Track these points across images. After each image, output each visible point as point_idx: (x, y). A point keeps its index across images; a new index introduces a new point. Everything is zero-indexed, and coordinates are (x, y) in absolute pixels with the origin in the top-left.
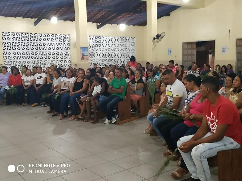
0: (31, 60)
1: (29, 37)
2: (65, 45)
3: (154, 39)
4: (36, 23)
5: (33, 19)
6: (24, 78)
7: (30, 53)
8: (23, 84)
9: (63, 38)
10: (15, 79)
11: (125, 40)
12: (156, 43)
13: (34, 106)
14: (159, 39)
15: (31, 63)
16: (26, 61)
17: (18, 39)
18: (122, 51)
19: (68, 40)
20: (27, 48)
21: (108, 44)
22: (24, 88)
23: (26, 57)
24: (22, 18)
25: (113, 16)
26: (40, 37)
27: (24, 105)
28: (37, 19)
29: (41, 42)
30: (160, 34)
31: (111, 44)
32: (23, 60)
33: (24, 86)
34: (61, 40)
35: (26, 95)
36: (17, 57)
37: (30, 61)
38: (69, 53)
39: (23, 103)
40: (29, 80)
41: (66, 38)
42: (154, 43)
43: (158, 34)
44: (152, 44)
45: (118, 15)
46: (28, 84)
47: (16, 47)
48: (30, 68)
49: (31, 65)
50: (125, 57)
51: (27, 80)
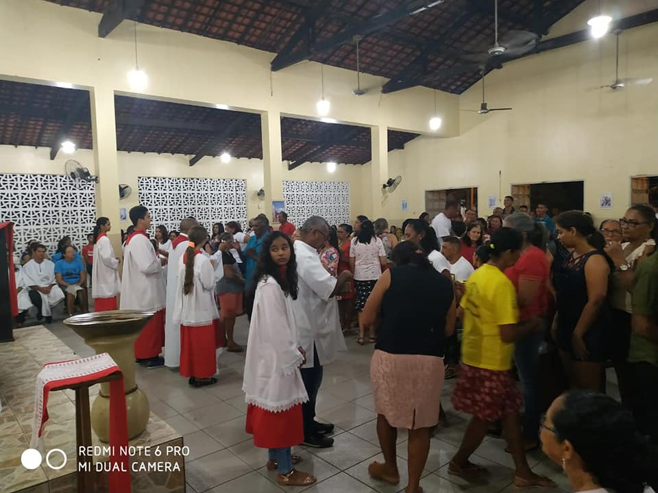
2: (238, 196)
3: (385, 186)
4: (192, 162)
5: (188, 156)
7: (183, 210)
9: (235, 185)
11: (332, 187)
12: (388, 194)
14: (392, 186)
17: (164, 188)
18: (328, 205)
19: (243, 189)
21: (305, 193)
23: (176, 217)
24: (171, 154)
25: (315, 149)
26: (198, 185)
28: (194, 156)
29: (201, 192)
30: (393, 179)
31: (311, 193)
32: (172, 221)
34: (231, 189)
36: (161, 217)
38: (244, 209)
41: (240, 185)
42: (384, 193)
43: (390, 179)
44: (382, 194)
45: (323, 149)
47: (161, 202)
50: (333, 214)
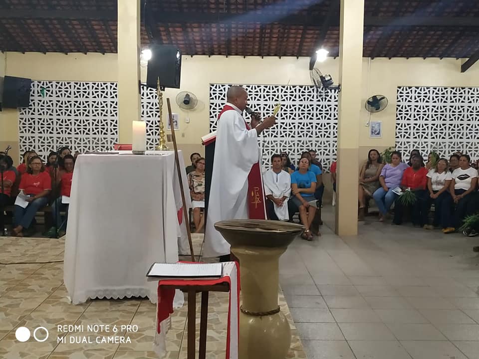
0: (447, 140)
1: (449, 95)
4: (465, 68)
5: (459, 60)
6: (432, 175)
7: (447, 126)
8: (429, 187)
10: (415, 176)
13: (446, 233)
15: (447, 146)
16: (437, 143)
17: (426, 99)
20: (443, 117)
22: (431, 195)
23: (438, 134)
24: (438, 58)
26: (470, 96)
27: (427, 229)
28: (467, 59)
32: (433, 140)
33: (431, 191)
35: (433, 208)
36: (421, 134)
37: (445, 143)
39: (425, 224)
40: (442, 181)
46: (439, 188)
47: (422, 116)
48: (444, 156)
49: (447, 149)
51: (437, 178)
